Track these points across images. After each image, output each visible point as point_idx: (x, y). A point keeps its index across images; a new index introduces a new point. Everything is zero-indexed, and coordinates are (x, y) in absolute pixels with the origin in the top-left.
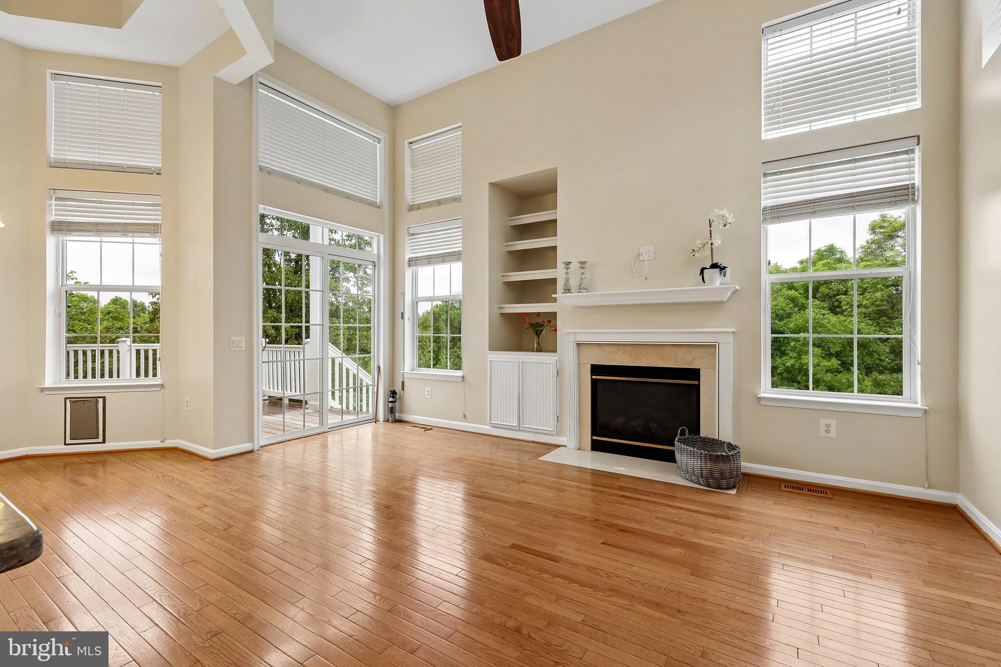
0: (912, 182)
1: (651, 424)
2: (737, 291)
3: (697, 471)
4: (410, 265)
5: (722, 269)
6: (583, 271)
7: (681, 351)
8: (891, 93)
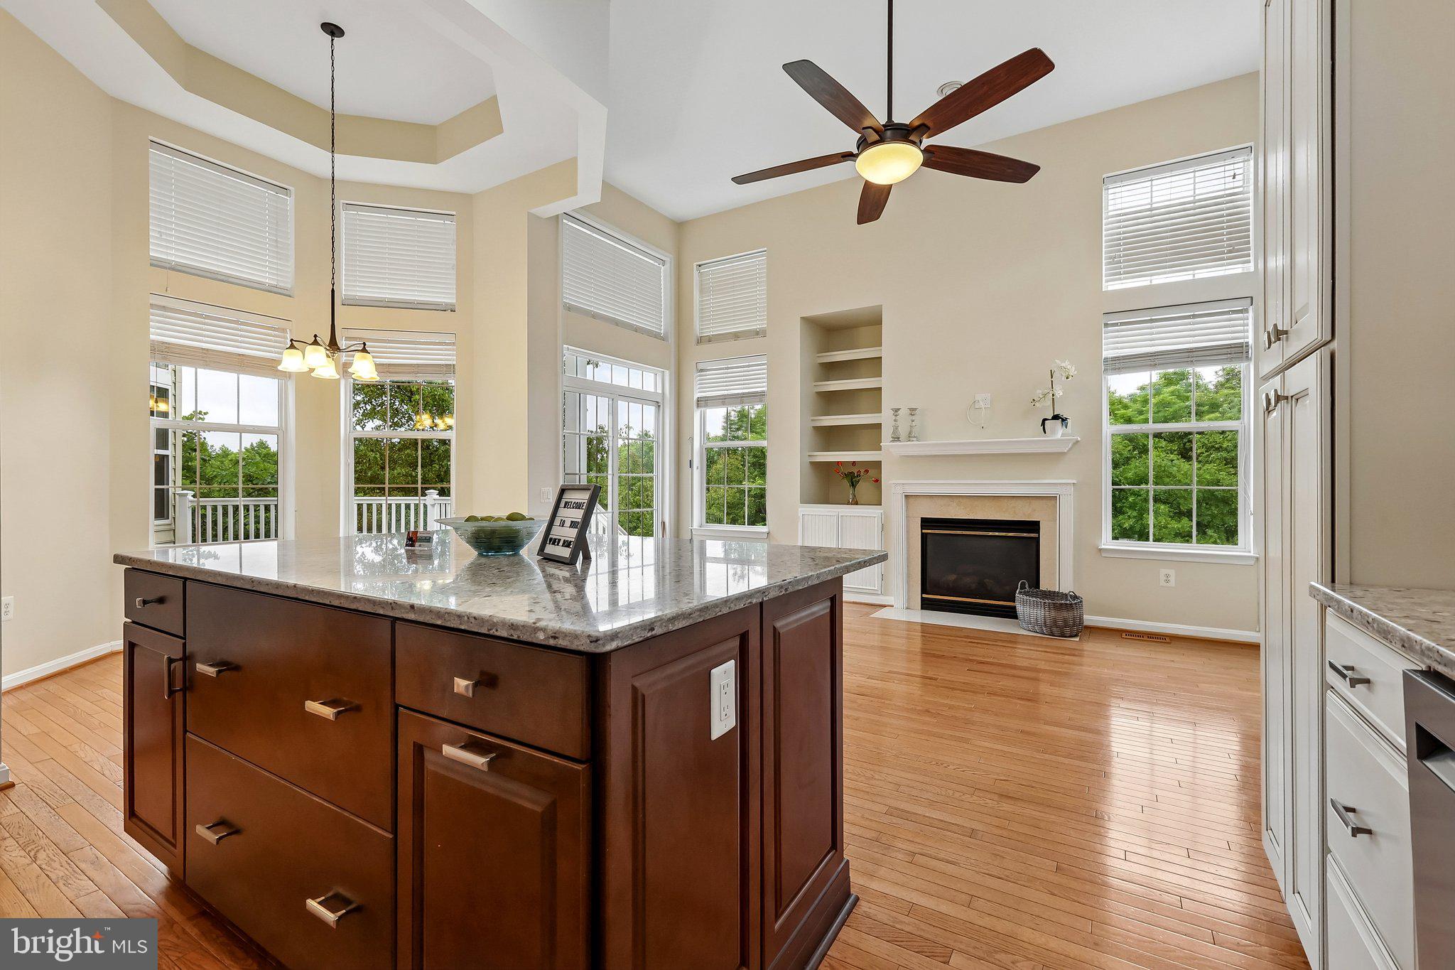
0: (1246, 340)
1: (986, 580)
2: (1078, 442)
3: (1041, 621)
4: (698, 406)
5: (1064, 420)
6: (914, 418)
7: (1019, 503)
8: (1227, 253)
